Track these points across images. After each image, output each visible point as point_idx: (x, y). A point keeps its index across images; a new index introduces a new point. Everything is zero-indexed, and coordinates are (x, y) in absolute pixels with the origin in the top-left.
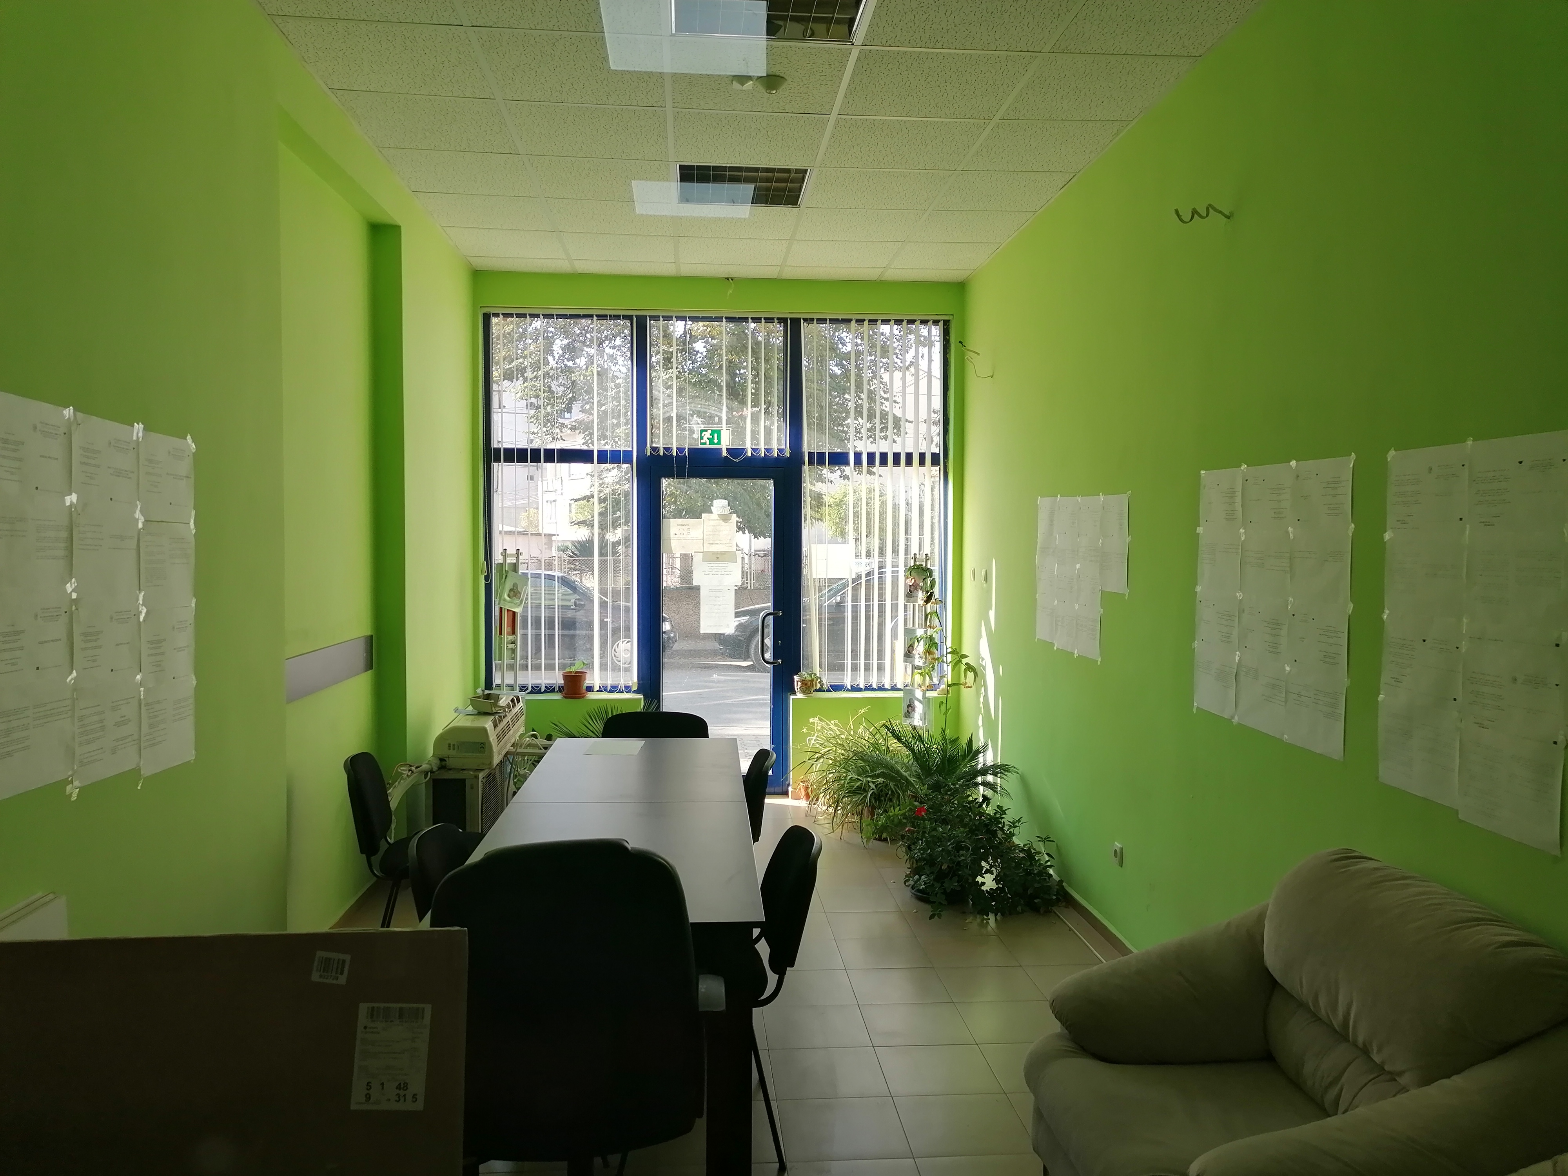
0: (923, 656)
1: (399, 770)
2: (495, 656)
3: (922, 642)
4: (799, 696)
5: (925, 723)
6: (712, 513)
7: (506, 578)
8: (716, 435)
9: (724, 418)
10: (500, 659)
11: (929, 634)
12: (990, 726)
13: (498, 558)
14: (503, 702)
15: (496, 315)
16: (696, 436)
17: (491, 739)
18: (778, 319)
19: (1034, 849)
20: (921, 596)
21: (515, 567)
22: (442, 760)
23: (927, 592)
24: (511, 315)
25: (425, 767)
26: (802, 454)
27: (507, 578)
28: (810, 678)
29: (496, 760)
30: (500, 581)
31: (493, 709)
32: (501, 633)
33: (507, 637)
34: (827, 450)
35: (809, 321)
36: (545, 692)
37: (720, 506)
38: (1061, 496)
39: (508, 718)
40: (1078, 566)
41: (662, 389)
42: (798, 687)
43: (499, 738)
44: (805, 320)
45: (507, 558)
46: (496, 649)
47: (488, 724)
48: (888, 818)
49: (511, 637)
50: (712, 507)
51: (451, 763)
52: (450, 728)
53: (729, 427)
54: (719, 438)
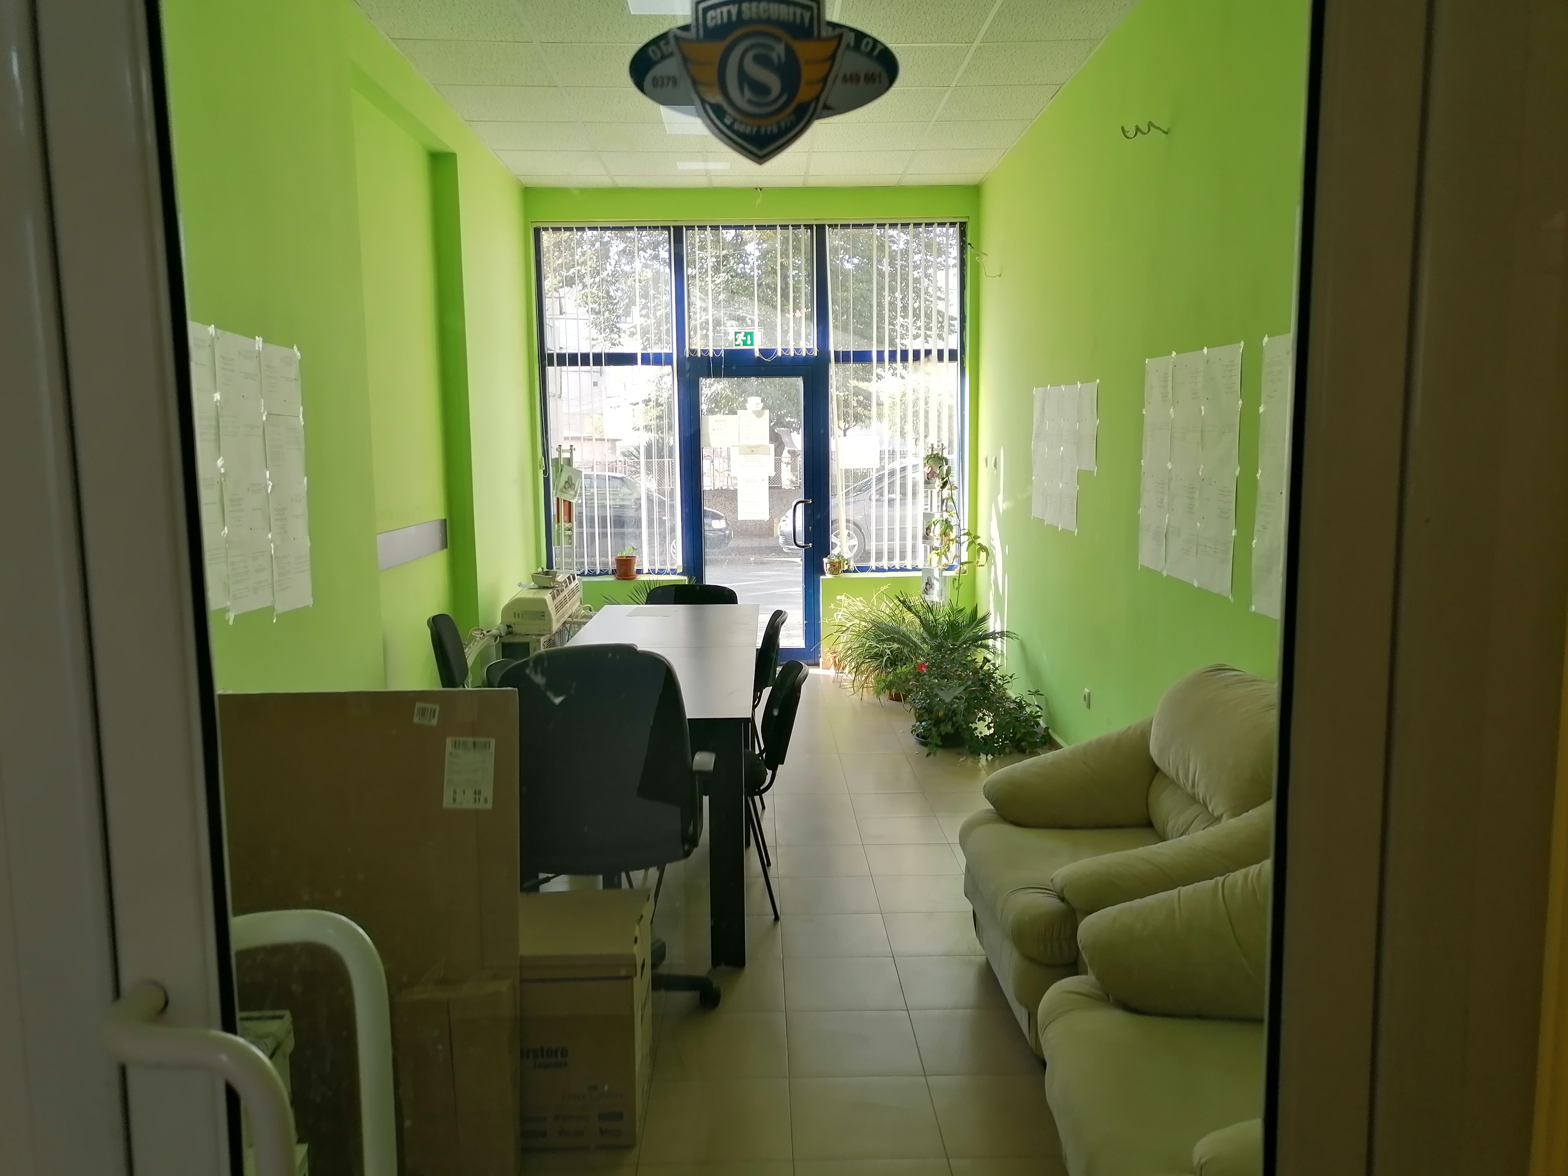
0: (939, 537)
1: (473, 634)
2: (554, 541)
3: (938, 525)
4: (829, 576)
5: (941, 599)
6: (746, 409)
7: (561, 471)
8: (749, 337)
9: (757, 321)
10: (559, 544)
11: (944, 518)
12: (998, 598)
13: (553, 454)
14: (560, 578)
15: (546, 229)
16: (731, 337)
17: (550, 609)
18: (804, 225)
19: (1024, 701)
20: (938, 483)
21: (569, 461)
22: (509, 626)
23: (943, 479)
24: (559, 229)
25: (494, 631)
26: (828, 353)
27: (563, 471)
28: (838, 560)
29: (555, 627)
30: (556, 474)
31: (552, 583)
32: (558, 521)
33: (564, 525)
34: (851, 349)
35: (833, 226)
36: (600, 575)
37: (754, 403)
38: (1050, 386)
39: (566, 592)
40: (1062, 449)
41: (698, 294)
42: (828, 568)
43: (557, 609)
44: (830, 226)
45: (562, 454)
46: (554, 536)
47: (547, 596)
48: (896, 675)
49: (568, 525)
50: (746, 404)
51: (516, 629)
52: (514, 600)
53: (761, 329)
54: (752, 339)
